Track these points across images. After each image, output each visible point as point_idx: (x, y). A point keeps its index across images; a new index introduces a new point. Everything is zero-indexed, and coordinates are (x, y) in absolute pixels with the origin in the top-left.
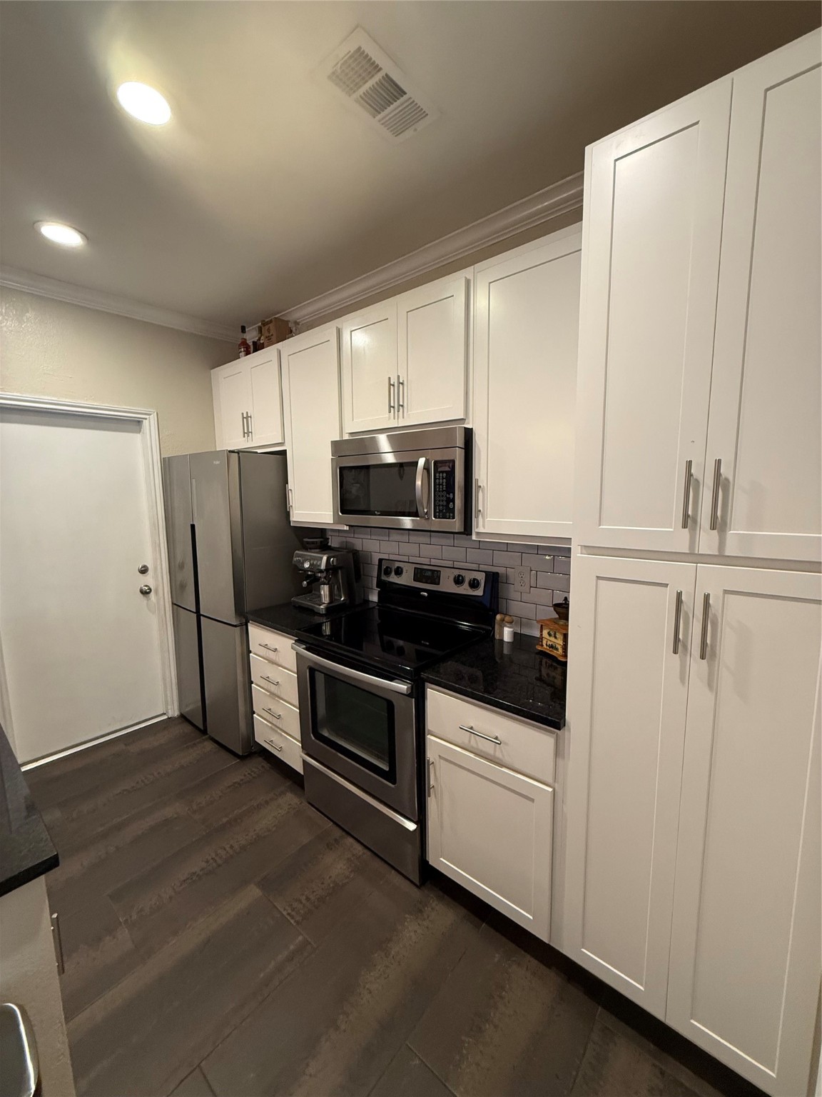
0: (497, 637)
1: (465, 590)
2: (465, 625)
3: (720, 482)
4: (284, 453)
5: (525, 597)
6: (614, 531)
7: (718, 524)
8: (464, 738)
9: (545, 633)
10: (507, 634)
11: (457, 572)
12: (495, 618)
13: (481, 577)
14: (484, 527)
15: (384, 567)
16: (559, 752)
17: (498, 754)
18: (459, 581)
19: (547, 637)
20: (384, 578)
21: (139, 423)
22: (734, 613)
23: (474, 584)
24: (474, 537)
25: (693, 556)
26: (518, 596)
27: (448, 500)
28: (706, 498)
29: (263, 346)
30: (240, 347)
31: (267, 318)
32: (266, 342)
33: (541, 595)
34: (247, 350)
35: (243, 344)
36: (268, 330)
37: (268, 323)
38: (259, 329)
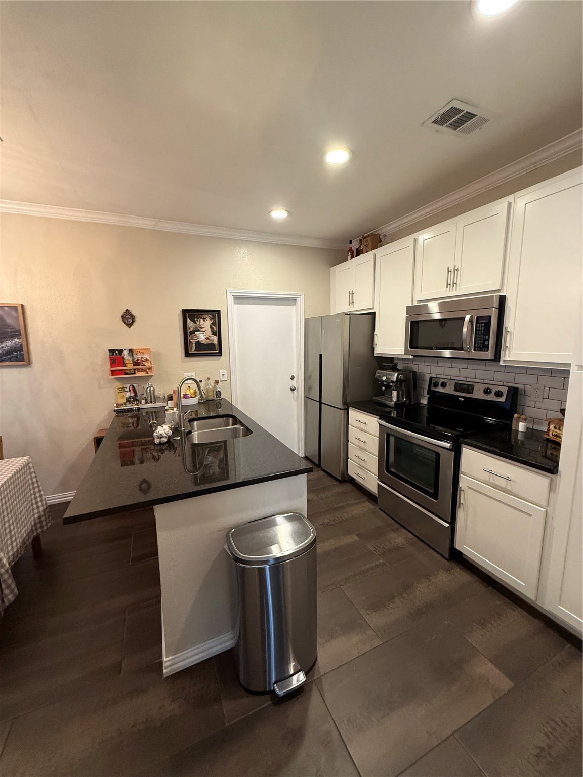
0: (513, 428)
1: (491, 397)
2: (490, 420)
4: (374, 313)
5: (538, 405)
8: (486, 476)
9: (552, 427)
10: (522, 427)
11: (486, 386)
12: (513, 416)
13: (505, 390)
14: (509, 356)
15: (433, 382)
16: (552, 488)
17: (509, 488)
18: (487, 391)
19: (553, 429)
20: (433, 388)
21: (295, 300)
23: (499, 394)
24: (501, 363)
26: (532, 404)
27: (485, 340)
29: (362, 251)
30: (348, 253)
31: (367, 234)
32: (364, 249)
33: (551, 403)
34: (352, 254)
35: (350, 251)
36: (367, 241)
37: (366, 237)
38: (360, 241)
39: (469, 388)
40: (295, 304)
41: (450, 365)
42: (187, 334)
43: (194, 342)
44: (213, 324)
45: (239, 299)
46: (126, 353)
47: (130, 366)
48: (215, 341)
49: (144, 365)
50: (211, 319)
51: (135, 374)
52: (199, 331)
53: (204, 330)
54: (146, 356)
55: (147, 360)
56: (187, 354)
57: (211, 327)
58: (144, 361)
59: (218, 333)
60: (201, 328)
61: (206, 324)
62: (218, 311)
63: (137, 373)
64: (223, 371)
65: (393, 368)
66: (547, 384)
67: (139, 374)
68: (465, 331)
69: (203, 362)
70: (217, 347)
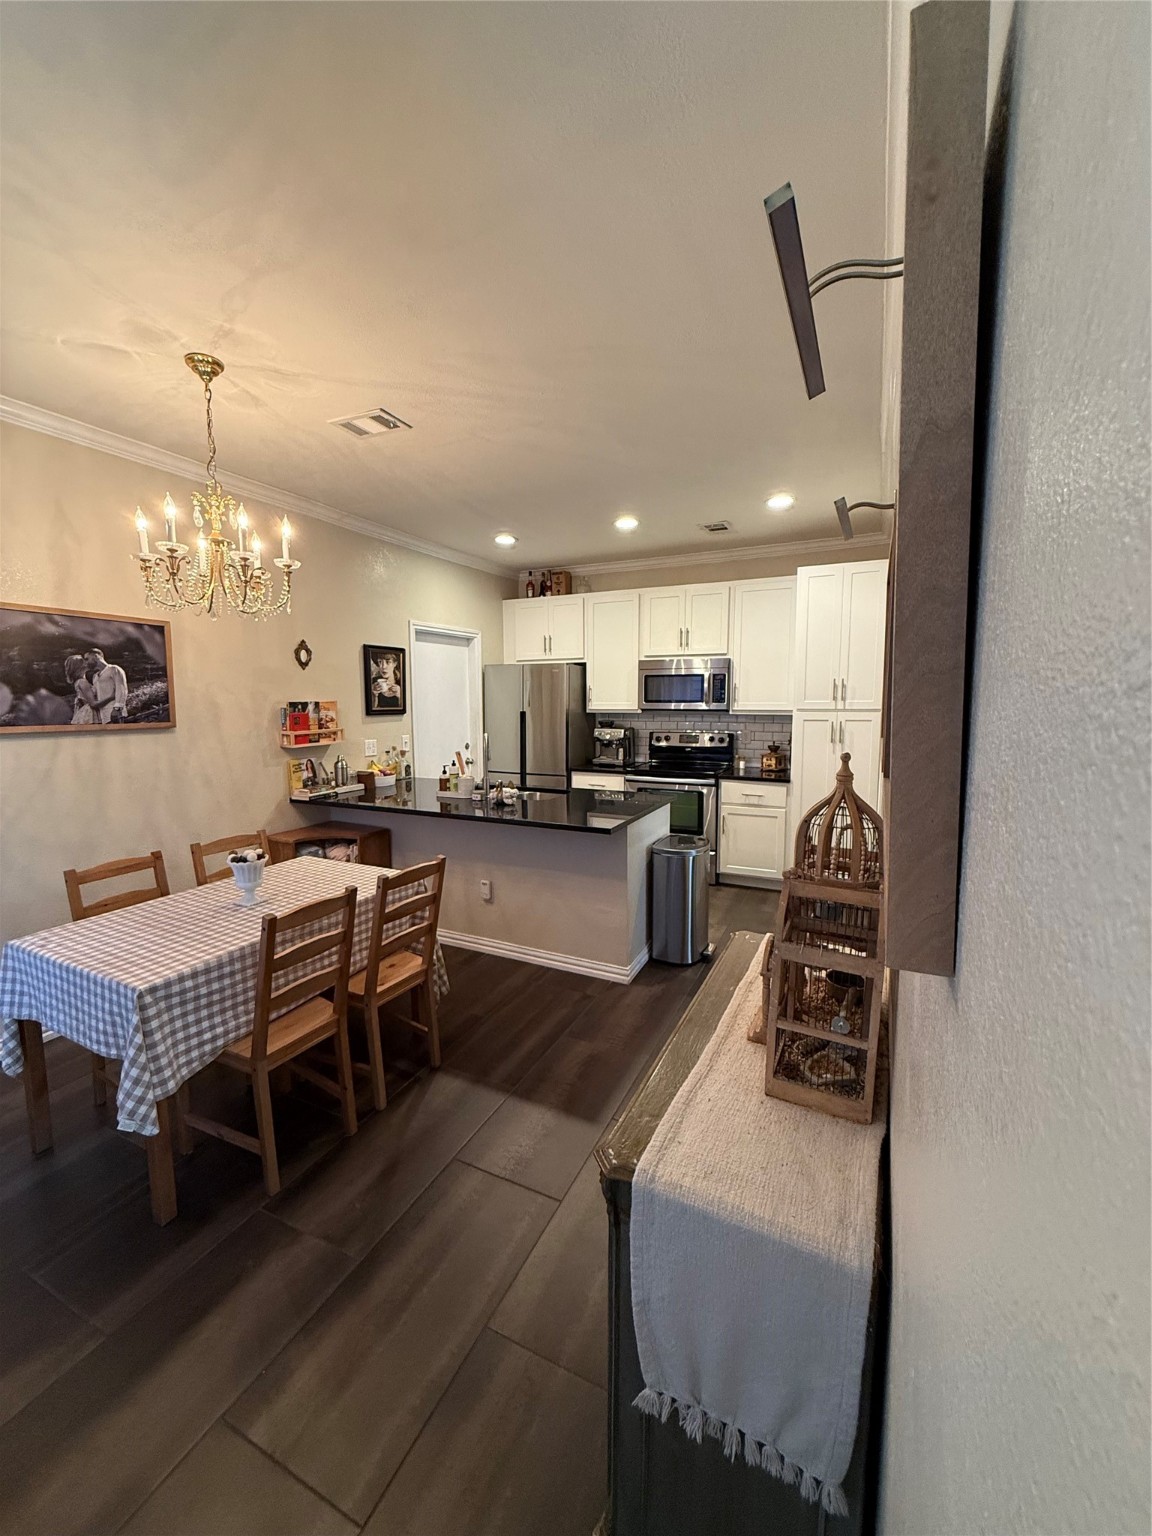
0: (736, 767)
1: (715, 744)
3: (843, 686)
4: (584, 665)
5: (748, 746)
6: (808, 704)
7: (843, 699)
8: (743, 800)
9: (765, 760)
10: (742, 765)
11: (710, 735)
12: (734, 757)
13: (727, 737)
14: (738, 707)
15: (655, 736)
16: (788, 794)
17: (760, 803)
18: (711, 739)
20: (653, 743)
21: (468, 640)
22: (848, 728)
23: (723, 741)
24: (731, 713)
25: (836, 710)
26: (741, 746)
27: (723, 694)
28: (839, 691)
29: (550, 588)
30: (528, 586)
31: (558, 570)
32: (554, 586)
33: (757, 744)
34: (533, 589)
35: (530, 584)
36: (558, 578)
37: (557, 573)
38: (543, 574)
39: (695, 739)
40: (468, 646)
41: (676, 719)
42: (369, 681)
43: (376, 693)
44: (398, 668)
45: (422, 635)
46: (311, 708)
47: (314, 730)
48: (398, 695)
49: (327, 728)
50: (394, 661)
51: (318, 741)
52: (382, 678)
53: (386, 676)
54: (332, 714)
55: (332, 720)
56: (370, 712)
57: (394, 672)
58: (327, 722)
59: (401, 681)
60: (384, 673)
61: (389, 667)
62: (402, 651)
63: (321, 740)
64: (406, 737)
65: (610, 725)
66: (753, 729)
67: (323, 742)
68: (706, 685)
69: (387, 725)
70: (400, 702)
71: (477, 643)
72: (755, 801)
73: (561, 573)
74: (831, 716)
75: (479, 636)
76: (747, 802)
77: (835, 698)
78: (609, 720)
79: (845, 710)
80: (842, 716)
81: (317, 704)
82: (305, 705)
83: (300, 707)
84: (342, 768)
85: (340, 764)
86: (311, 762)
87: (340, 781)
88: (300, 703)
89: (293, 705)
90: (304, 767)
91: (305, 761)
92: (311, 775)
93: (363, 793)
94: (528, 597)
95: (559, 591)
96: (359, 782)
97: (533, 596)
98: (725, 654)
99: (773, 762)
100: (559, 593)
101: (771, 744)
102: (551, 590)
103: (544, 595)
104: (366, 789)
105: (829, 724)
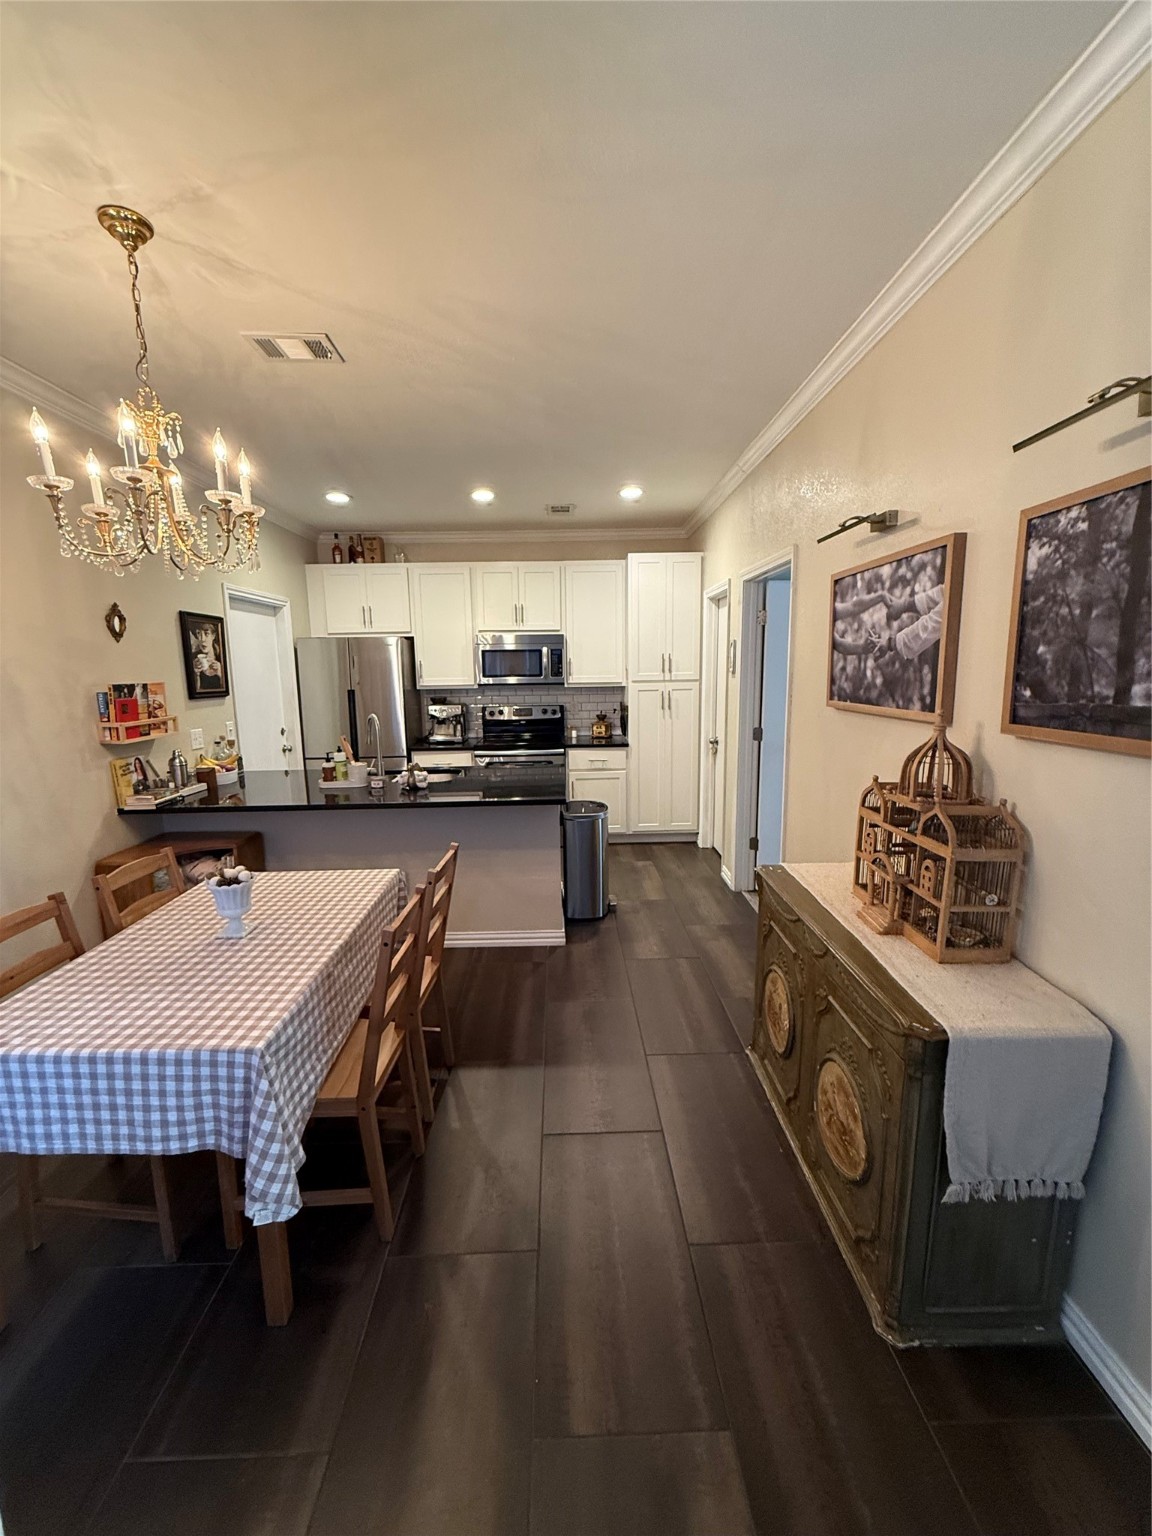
1: (549, 716)
3: (670, 660)
4: (411, 639)
5: (576, 717)
6: (643, 675)
7: (670, 671)
8: (589, 766)
9: (595, 728)
10: (574, 734)
11: (544, 708)
13: (558, 709)
14: (572, 680)
15: (488, 712)
16: (627, 757)
17: (605, 767)
18: (545, 712)
20: (487, 717)
21: (275, 609)
22: (674, 695)
23: (554, 712)
24: (566, 686)
25: (664, 681)
26: (571, 717)
27: (559, 668)
28: (667, 665)
29: (362, 554)
30: (334, 550)
31: (368, 535)
32: (366, 553)
33: (585, 715)
34: (341, 554)
35: (336, 548)
36: (371, 544)
37: (370, 539)
38: (351, 538)
39: (529, 712)
40: (275, 615)
41: (513, 693)
42: (189, 657)
43: (197, 671)
44: (216, 641)
45: (237, 601)
46: (138, 691)
47: (144, 720)
48: (219, 674)
49: (156, 717)
50: (213, 632)
51: (149, 734)
52: (202, 653)
53: (206, 651)
54: (159, 699)
55: (161, 706)
56: (193, 694)
57: (214, 646)
58: (156, 709)
59: (221, 656)
60: (204, 647)
61: (208, 640)
62: (220, 620)
63: (152, 732)
64: (230, 724)
65: (442, 701)
66: (580, 701)
67: (154, 734)
68: (545, 660)
69: (208, 709)
70: (223, 682)
71: (286, 611)
72: (599, 765)
73: (374, 539)
74: (660, 686)
75: (288, 604)
76: (593, 767)
77: (663, 671)
78: (440, 697)
79: (671, 681)
80: (670, 686)
81: (145, 686)
82: (132, 688)
83: (126, 690)
84: (181, 766)
85: (177, 761)
86: (138, 759)
87: (180, 782)
88: (126, 686)
89: (118, 688)
90: (132, 768)
91: (132, 760)
92: (141, 778)
93: (206, 794)
94: (335, 562)
95: (373, 558)
96: (199, 781)
97: (341, 562)
98: (558, 631)
99: (603, 729)
100: (373, 560)
101: (599, 713)
102: (363, 557)
103: (355, 562)
104: (209, 789)
105: (660, 693)
